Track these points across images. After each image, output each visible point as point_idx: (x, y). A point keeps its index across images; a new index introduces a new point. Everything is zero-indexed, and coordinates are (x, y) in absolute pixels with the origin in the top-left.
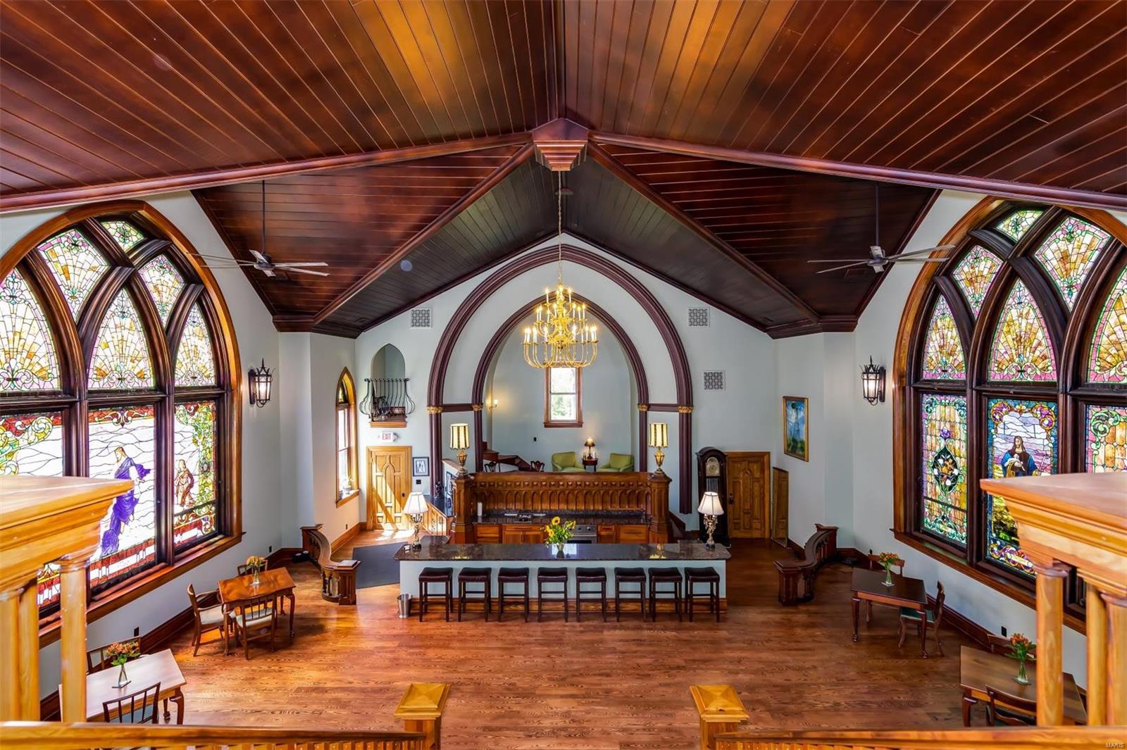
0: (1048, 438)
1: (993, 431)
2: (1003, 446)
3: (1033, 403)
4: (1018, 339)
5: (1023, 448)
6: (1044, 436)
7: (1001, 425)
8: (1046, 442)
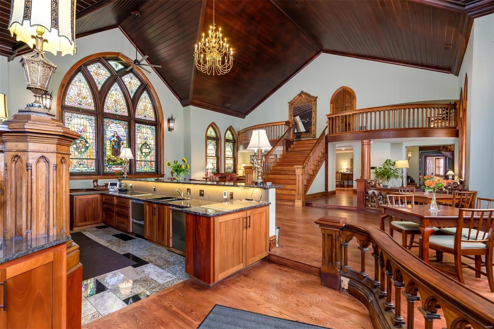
0: (125, 131)
1: (106, 129)
2: (110, 134)
3: (120, 121)
4: (115, 101)
5: (117, 134)
6: (124, 131)
7: (109, 127)
8: (124, 133)
